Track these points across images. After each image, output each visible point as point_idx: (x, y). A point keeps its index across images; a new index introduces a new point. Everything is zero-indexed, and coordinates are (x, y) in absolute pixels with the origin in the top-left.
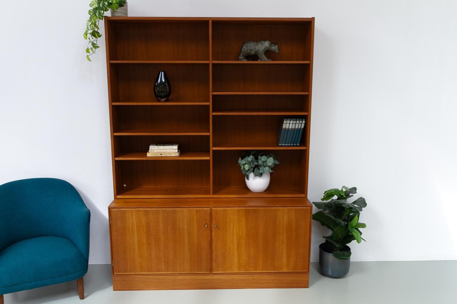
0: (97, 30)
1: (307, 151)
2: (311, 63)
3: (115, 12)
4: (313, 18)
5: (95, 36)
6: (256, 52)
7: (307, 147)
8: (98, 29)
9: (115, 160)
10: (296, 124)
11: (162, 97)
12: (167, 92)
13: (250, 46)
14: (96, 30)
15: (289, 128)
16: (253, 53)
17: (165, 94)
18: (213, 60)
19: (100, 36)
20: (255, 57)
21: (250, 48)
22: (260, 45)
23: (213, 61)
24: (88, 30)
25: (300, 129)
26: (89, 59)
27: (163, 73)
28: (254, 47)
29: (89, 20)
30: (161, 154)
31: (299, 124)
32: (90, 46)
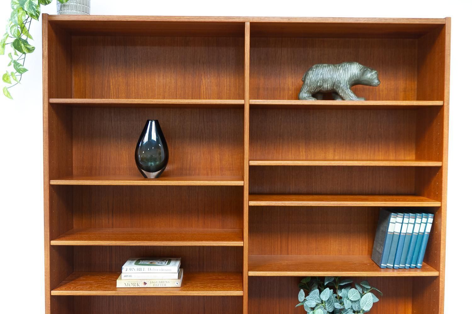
0: (27, 39)
1: (441, 279)
2: (445, 104)
3: (64, 6)
4: (448, 19)
5: (20, 50)
6: (334, 84)
7: (441, 272)
8: (28, 36)
9: (52, 294)
10: (414, 224)
11: (149, 170)
12: (160, 159)
13: (321, 74)
14: (24, 37)
15: (400, 233)
16: (327, 86)
17: (158, 163)
18: (250, 98)
19: (30, 50)
20: (332, 94)
21: (321, 76)
22: (341, 71)
23: (251, 101)
24: (7, 37)
25: (424, 233)
26: (8, 95)
27: (154, 123)
28: (330, 75)
29: (10, 19)
30: (145, 283)
31: (421, 224)
32: (12, 69)
